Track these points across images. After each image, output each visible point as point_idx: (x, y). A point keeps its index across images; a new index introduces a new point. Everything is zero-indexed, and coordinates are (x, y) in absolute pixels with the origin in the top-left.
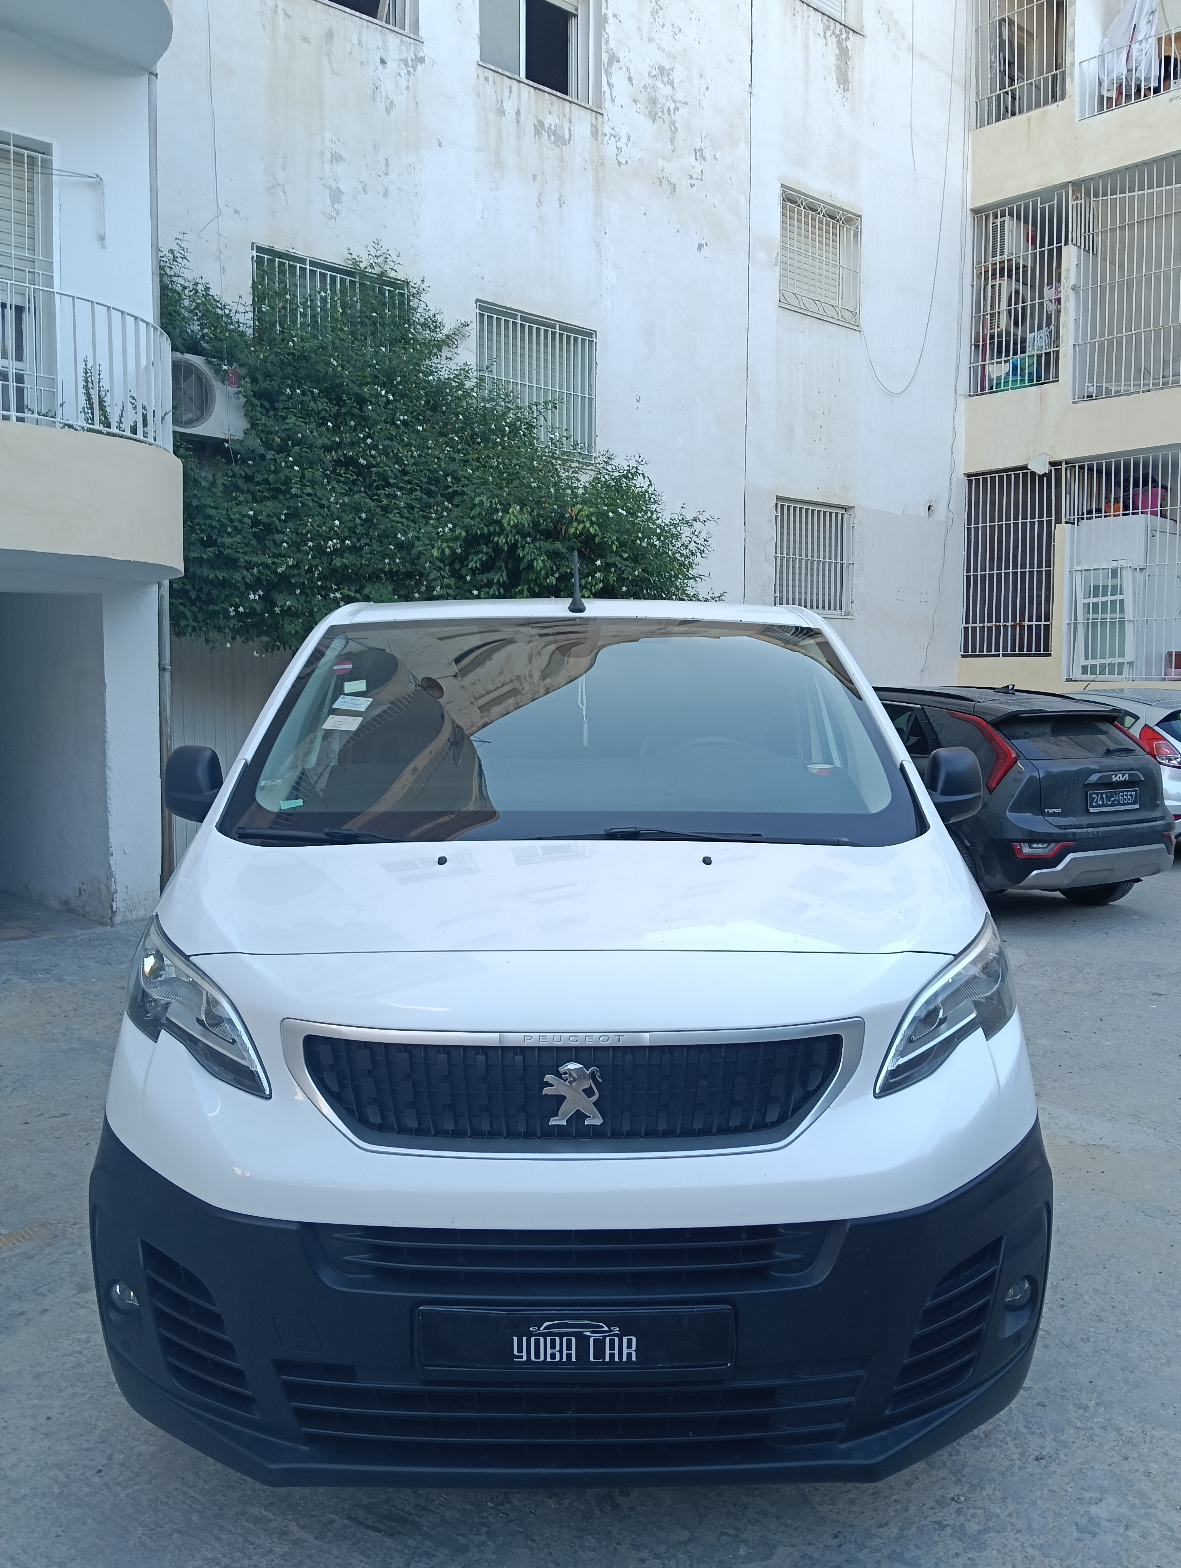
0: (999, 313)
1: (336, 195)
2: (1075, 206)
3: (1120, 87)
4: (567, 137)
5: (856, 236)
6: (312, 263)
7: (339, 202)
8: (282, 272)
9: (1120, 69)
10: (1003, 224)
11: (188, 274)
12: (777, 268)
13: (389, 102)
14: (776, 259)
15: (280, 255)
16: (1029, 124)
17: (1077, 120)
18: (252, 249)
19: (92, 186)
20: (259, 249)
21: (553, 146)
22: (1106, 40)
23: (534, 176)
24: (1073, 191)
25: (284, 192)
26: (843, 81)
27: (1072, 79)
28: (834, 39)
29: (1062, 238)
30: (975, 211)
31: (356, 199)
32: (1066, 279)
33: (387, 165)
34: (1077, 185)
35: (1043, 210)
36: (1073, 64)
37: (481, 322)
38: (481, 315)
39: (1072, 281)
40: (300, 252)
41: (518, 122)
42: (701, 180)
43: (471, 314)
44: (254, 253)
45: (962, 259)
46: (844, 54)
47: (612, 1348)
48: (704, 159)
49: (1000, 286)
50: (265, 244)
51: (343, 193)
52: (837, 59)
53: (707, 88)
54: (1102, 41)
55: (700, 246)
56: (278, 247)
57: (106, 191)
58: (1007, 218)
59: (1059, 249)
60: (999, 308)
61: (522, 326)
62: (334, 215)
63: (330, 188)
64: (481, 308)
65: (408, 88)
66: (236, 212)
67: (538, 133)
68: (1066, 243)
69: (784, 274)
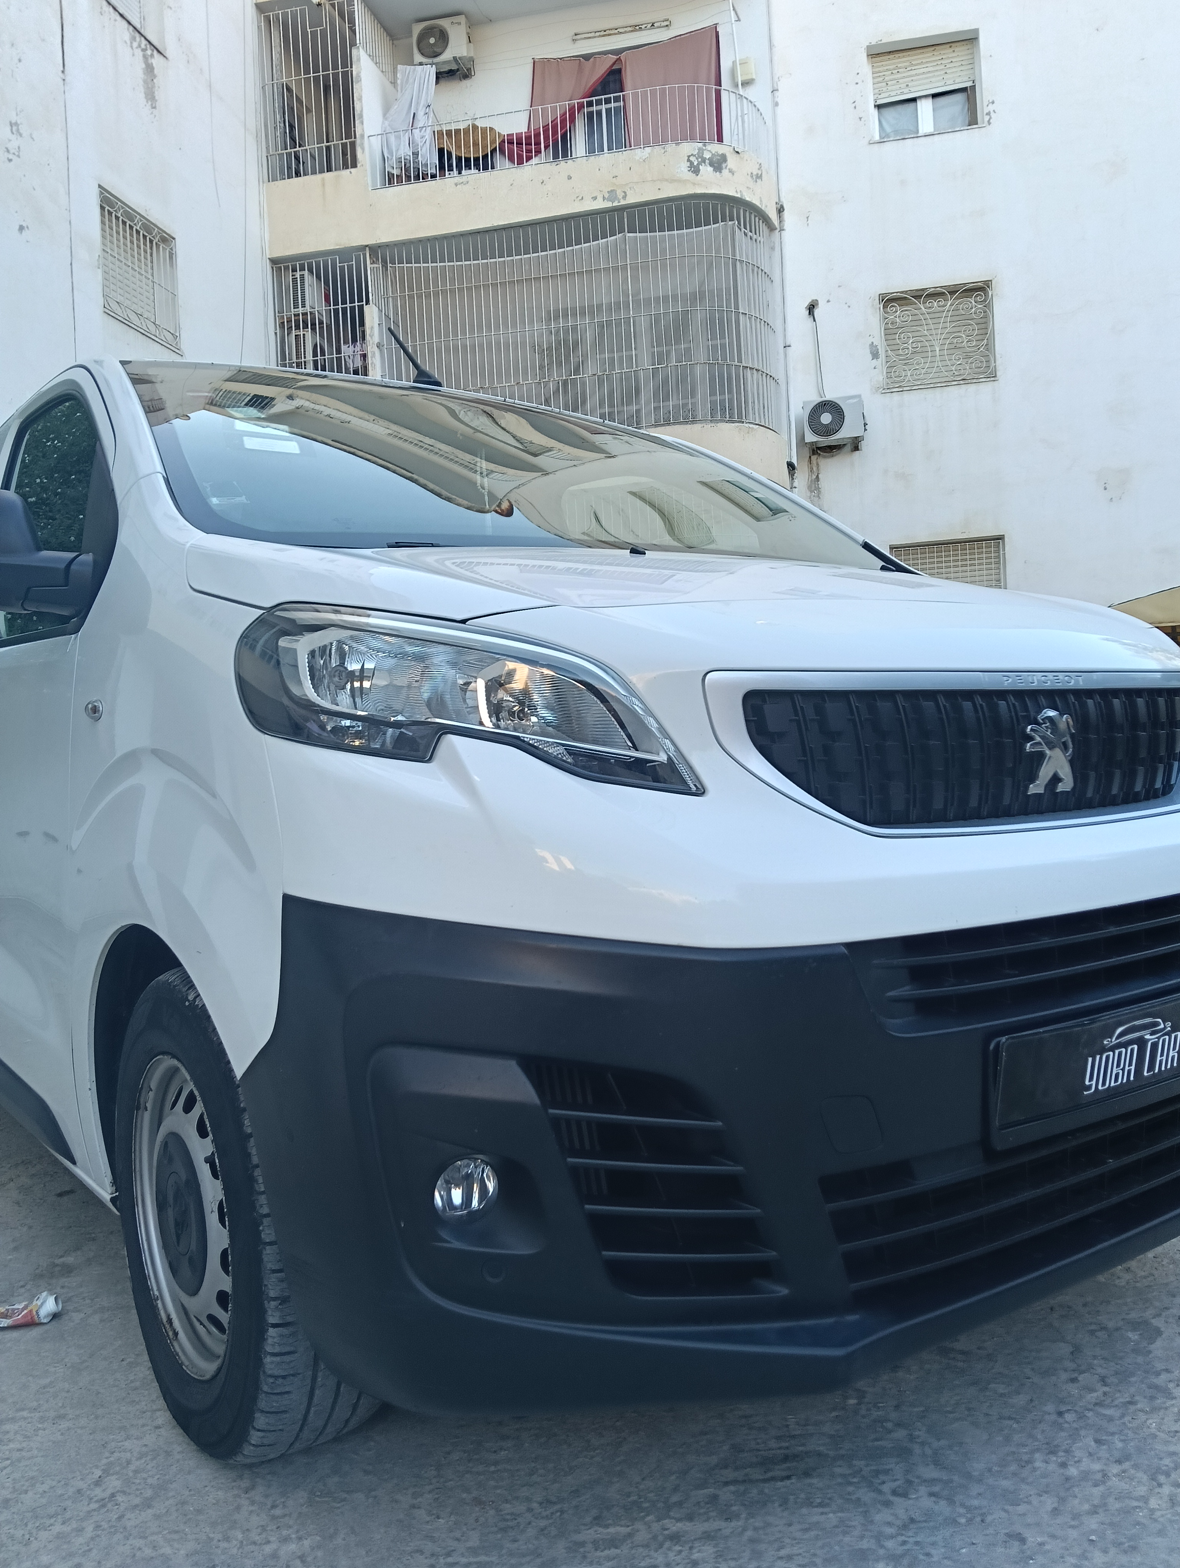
0: (305, 362)
2: (372, 269)
3: (406, 168)
5: (171, 257)
10: (302, 276)
12: (100, 272)
14: (98, 260)
16: (323, 185)
17: (370, 189)
22: (387, 123)
24: (370, 255)
26: (151, 96)
27: (363, 149)
28: (141, 54)
29: (362, 296)
30: (274, 261)
32: (371, 336)
34: (374, 250)
35: (342, 269)
36: (362, 136)
39: (376, 339)
42: (19, 156)
45: (266, 305)
46: (149, 69)
48: (21, 135)
49: (304, 337)
52: (144, 74)
53: (20, 61)
54: (383, 123)
55: (21, 228)
58: (306, 273)
59: (361, 308)
60: (305, 357)
68: (367, 303)
69: (107, 283)
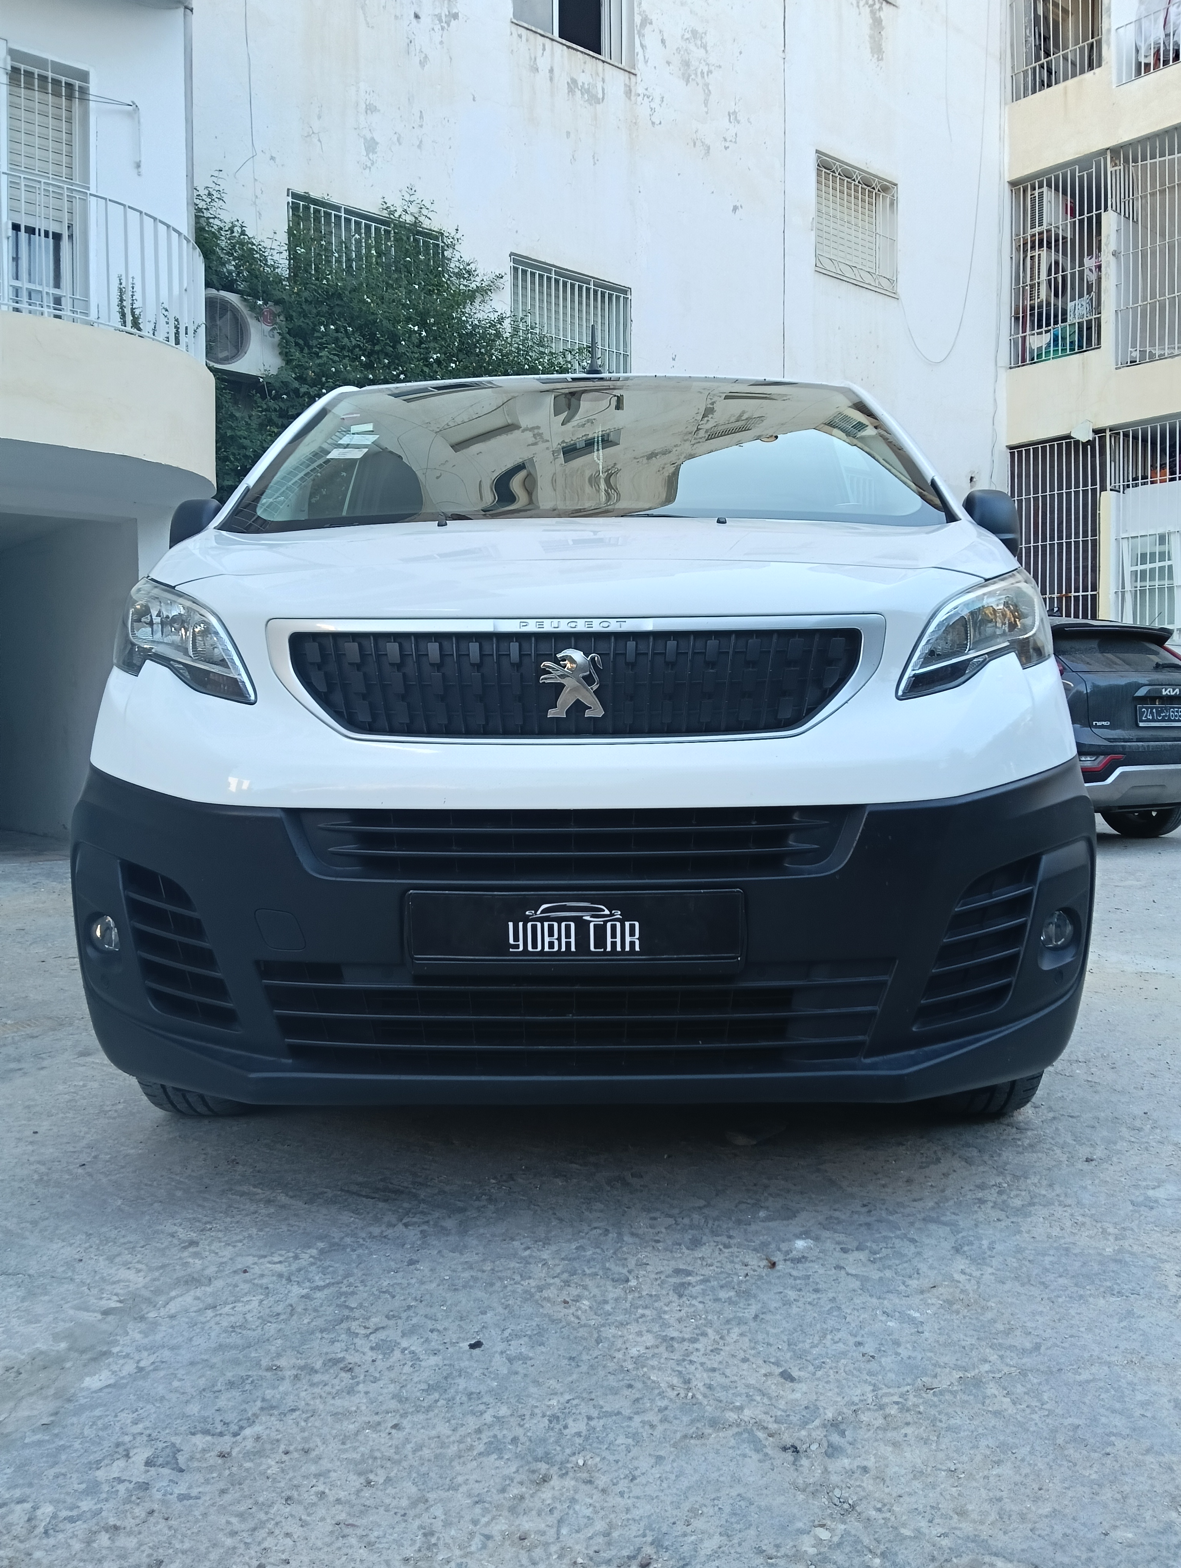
0: (1039, 283)
1: (371, 146)
2: (1114, 172)
3: (1157, 53)
4: (600, 96)
5: (892, 204)
6: (347, 211)
7: (374, 152)
8: (317, 220)
9: (1157, 34)
10: (1041, 195)
11: (223, 215)
12: (813, 233)
13: (423, 56)
14: (812, 223)
15: (315, 202)
16: (1066, 93)
17: (1114, 87)
18: (288, 195)
19: (130, 115)
20: (295, 196)
21: (586, 104)
23: (568, 133)
24: (1112, 158)
25: (319, 140)
26: (877, 49)
27: (1109, 45)
28: (868, 10)
29: (1101, 203)
30: (1013, 184)
31: (390, 149)
32: (1107, 245)
33: (421, 117)
34: (1115, 152)
35: (1081, 179)
36: (1109, 31)
37: (516, 277)
38: (516, 270)
39: (1113, 247)
40: (335, 200)
41: (551, 79)
42: (735, 142)
43: (506, 267)
44: (290, 199)
45: (1000, 231)
46: (877, 23)
47: (614, 936)
48: (738, 122)
49: (1039, 257)
50: (300, 190)
51: (377, 143)
52: (871, 29)
53: (741, 53)
55: (735, 209)
56: (314, 194)
57: (142, 120)
58: (1045, 189)
59: (1099, 217)
60: (1039, 278)
61: (557, 281)
62: (369, 164)
63: (365, 139)
64: (515, 261)
65: (441, 43)
66: (272, 158)
67: (571, 91)
68: (1106, 210)
69: (820, 240)
